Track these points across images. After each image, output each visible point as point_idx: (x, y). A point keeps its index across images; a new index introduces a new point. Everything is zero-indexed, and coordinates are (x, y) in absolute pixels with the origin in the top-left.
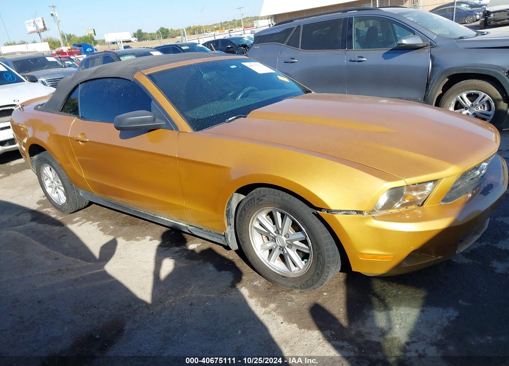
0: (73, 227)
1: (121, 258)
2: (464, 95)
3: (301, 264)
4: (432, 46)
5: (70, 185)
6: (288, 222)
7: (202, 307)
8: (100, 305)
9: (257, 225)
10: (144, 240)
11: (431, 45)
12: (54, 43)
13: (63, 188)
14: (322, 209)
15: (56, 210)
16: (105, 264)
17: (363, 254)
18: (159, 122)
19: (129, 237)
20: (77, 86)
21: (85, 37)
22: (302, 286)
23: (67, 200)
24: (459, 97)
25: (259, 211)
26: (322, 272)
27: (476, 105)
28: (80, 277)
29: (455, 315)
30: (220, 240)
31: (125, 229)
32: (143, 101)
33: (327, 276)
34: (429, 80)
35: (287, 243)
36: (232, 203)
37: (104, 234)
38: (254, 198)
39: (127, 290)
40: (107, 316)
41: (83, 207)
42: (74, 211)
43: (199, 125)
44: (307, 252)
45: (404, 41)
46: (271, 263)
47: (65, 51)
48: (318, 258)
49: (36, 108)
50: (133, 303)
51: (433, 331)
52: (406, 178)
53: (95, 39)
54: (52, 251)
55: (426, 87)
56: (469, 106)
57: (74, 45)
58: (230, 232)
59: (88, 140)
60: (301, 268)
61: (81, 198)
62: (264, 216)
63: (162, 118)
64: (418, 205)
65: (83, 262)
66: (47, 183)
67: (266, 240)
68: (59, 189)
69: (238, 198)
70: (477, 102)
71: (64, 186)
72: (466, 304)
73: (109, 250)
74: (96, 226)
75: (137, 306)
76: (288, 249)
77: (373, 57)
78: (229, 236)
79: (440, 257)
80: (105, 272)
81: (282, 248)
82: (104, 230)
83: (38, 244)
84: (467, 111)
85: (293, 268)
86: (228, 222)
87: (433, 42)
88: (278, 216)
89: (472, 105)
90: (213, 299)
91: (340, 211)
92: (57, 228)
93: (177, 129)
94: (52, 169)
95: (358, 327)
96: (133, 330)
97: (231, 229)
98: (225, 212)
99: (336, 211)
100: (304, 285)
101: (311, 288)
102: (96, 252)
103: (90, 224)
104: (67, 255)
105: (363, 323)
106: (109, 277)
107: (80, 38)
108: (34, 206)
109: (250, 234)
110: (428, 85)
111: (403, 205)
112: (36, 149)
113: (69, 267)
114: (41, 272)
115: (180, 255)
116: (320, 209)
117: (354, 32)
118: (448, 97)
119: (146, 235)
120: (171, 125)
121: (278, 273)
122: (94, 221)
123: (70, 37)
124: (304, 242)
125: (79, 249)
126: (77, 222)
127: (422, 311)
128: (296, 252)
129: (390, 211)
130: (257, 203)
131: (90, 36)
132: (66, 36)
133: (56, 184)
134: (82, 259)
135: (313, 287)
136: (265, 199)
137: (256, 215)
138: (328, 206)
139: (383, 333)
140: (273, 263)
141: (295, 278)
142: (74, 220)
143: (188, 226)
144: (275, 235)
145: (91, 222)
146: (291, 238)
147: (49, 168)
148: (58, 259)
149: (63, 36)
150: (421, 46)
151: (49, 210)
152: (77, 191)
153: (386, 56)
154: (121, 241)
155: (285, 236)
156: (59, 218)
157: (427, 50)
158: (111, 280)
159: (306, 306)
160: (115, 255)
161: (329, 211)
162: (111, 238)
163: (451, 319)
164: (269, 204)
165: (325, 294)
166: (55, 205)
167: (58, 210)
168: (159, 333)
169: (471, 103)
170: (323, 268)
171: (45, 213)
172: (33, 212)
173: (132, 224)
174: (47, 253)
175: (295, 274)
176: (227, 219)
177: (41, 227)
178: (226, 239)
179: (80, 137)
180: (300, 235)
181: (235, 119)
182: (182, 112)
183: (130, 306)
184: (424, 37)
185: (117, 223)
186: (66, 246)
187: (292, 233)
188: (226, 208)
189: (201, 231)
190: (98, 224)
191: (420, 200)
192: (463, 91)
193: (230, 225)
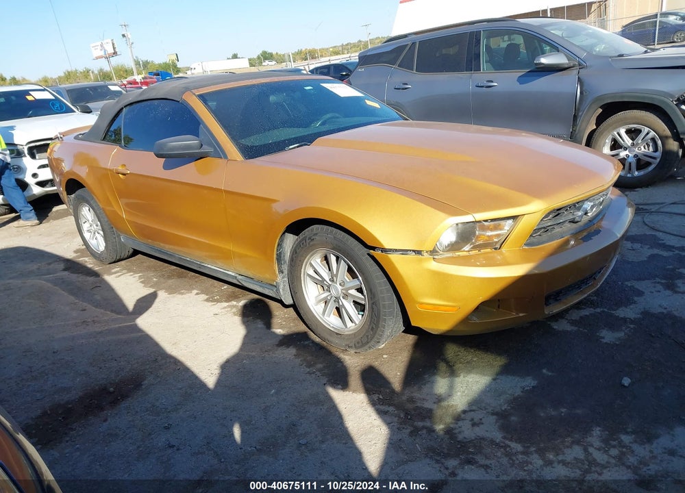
0: (110, 279)
1: (159, 312)
2: (623, 131)
3: (358, 317)
4: (581, 67)
5: (109, 227)
6: (344, 267)
7: (237, 365)
8: (122, 359)
9: (311, 272)
10: (189, 294)
11: (580, 65)
12: (126, 71)
13: (102, 233)
14: (377, 248)
15: (95, 260)
16: (137, 317)
17: (422, 304)
18: (206, 149)
19: (172, 290)
20: (122, 109)
21: (166, 63)
22: (357, 345)
23: (106, 247)
24: (615, 133)
25: (311, 253)
26: (377, 327)
27: (638, 144)
28: (107, 330)
29: (532, 385)
30: (271, 292)
31: (170, 282)
32: (191, 124)
33: (383, 332)
34: (577, 110)
35: (342, 292)
36: (284, 245)
37: (144, 286)
38: (306, 237)
39: (156, 345)
40: (128, 370)
41: (126, 256)
42: (113, 260)
43: (251, 153)
44: (363, 302)
45: (544, 60)
46: (326, 317)
47: (138, 80)
48: (373, 309)
49: (76, 138)
50: (160, 358)
51: (500, 400)
52: (474, 213)
53: (178, 66)
54: (81, 302)
55: (574, 120)
56: (629, 145)
57: (150, 73)
58: (282, 281)
59: (129, 172)
60: (357, 323)
61: (123, 245)
62: (319, 260)
63: (210, 145)
64: (496, 249)
65: (113, 314)
66: (85, 227)
67: (322, 292)
68: (98, 233)
69: (290, 239)
70: (639, 140)
71: (103, 230)
72: (550, 374)
73: (145, 304)
74: (137, 278)
75: (164, 361)
76: (343, 300)
77: (506, 82)
78: (281, 287)
79: (521, 315)
80: (136, 325)
81: (337, 300)
82: (145, 283)
83: (66, 294)
84: (627, 152)
85: (349, 324)
86: (279, 269)
87: (582, 62)
88: (333, 259)
89: (633, 145)
90: (253, 357)
91: (396, 250)
92: (91, 279)
93: (226, 157)
94: (91, 209)
95: (412, 393)
96: (153, 385)
97: (283, 278)
98: (275, 256)
99: (391, 250)
100: (358, 343)
101: (366, 347)
102: (130, 305)
103: (131, 275)
104: (96, 307)
105: (420, 388)
106: (140, 331)
107: (160, 65)
108: (69, 255)
109: (303, 282)
110: (575, 117)
111: (475, 248)
112: (73, 185)
113: (96, 319)
114: (63, 323)
115: (227, 311)
116: (374, 248)
117: (483, 49)
118: (602, 133)
119: (194, 289)
120: (220, 153)
121: (332, 329)
122: (135, 272)
123: (146, 64)
124: (360, 290)
125: (113, 302)
126: (115, 273)
127: (494, 379)
128: (352, 304)
129: (457, 254)
130: (309, 243)
131: (172, 62)
132: (141, 63)
133: (95, 227)
134: (112, 311)
135: (368, 345)
136: (317, 238)
137: (309, 259)
138: (382, 245)
139: (439, 399)
140: (327, 318)
141: (350, 335)
142: (113, 271)
143: (237, 275)
144: (330, 283)
145: (132, 273)
146: (347, 285)
147: (87, 208)
148: (85, 310)
149: (137, 63)
150: (566, 66)
151: (86, 259)
152: (119, 236)
153: (522, 80)
154: (162, 295)
155: (340, 285)
156: (96, 269)
157: (575, 72)
158: (140, 334)
159: (358, 368)
160: (150, 310)
161: (384, 250)
162: (152, 290)
163: (526, 389)
164: (323, 245)
165: (385, 356)
166: (93, 254)
167: (95, 259)
168: (181, 389)
169: (631, 141)
170: (378, 322)
171: (81, 262)
172: (67, 261)
173: (180, 276)
174: (75, 304)
175: (351, 331)
176: (278, 265)
177: (74, 277)
178: (278, 291)
179: (120, 169)
180: (356, 283)
181: (298, 147)
182: (234, 138)
183: (156, 360)
184: (570, 54)
185: (163, 275)
186: (98, 297)
187: (348, 280)
188: (275, 250)
189: (252, 282)
190: (140, 276)
191: (496, 243)
192: (621, 126)
193: (283, 273)
